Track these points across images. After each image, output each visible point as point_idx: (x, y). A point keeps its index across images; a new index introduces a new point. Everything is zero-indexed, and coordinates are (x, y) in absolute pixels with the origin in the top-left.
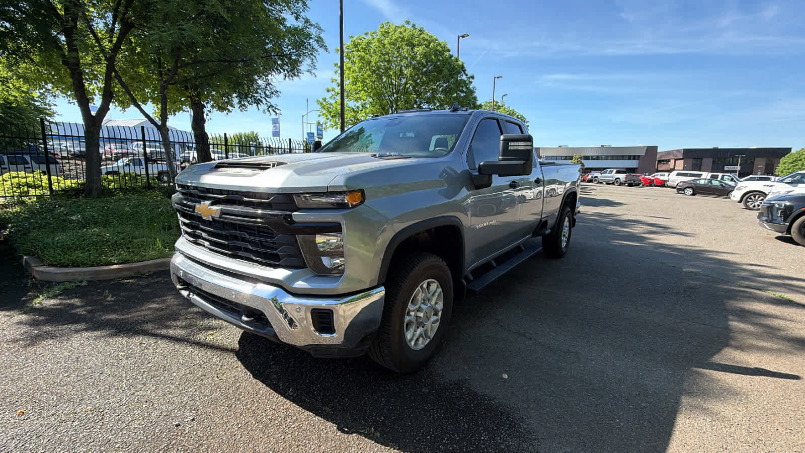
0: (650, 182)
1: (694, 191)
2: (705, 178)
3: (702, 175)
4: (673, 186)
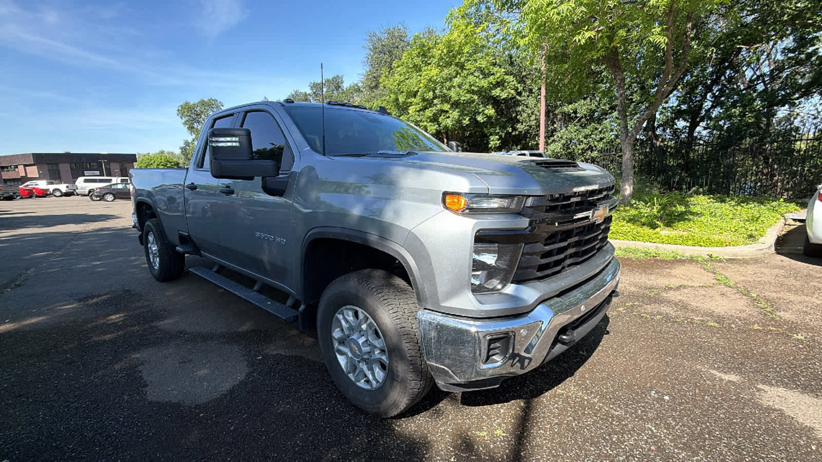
0: (29, 193)
1: (113, 195)
2: (116, 183)
3: (111, 180)
4: (83, 193)
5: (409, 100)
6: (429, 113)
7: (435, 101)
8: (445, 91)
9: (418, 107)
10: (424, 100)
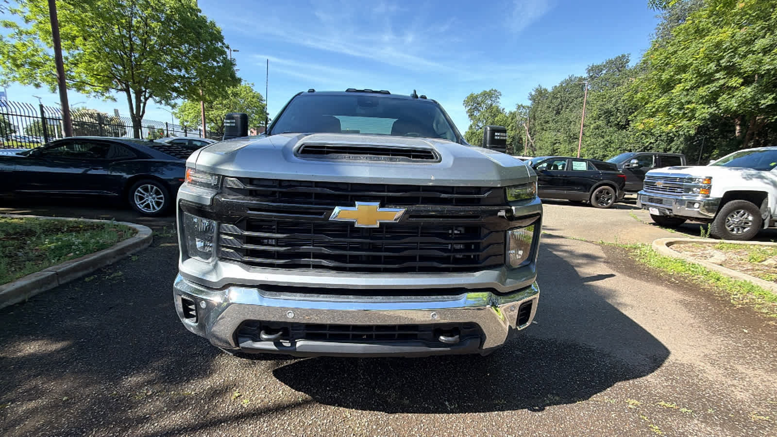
5: (679, 77)
6: (703, 91)
7: (718, 75)
8: (736, 59)
9: (689, 85)
10: (700, 74)
